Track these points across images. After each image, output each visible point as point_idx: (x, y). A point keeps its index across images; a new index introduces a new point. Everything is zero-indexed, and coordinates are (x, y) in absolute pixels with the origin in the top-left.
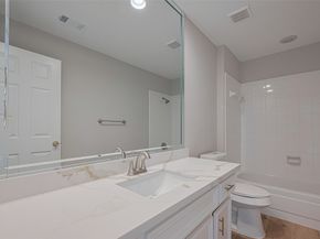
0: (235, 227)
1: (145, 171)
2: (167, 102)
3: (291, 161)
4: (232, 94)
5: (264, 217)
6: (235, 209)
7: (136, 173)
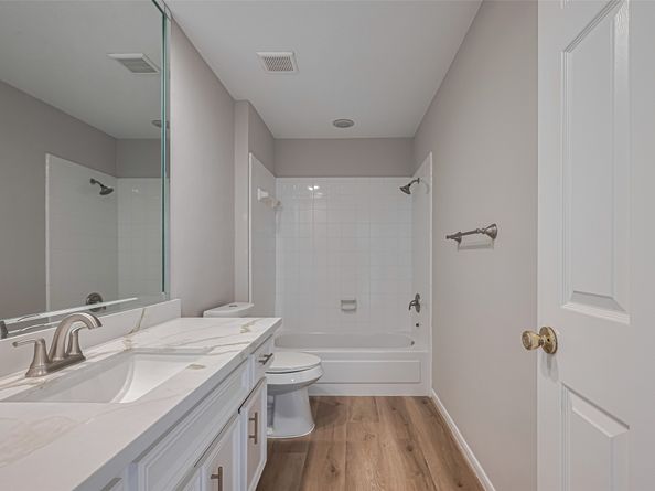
0: (270, 431)
1: (80, 358)
2: (106, 191)
3: (345, 307)
4: (261, 194)
5: (312, 400)
6: (271, 398)
7: (52, 367)
